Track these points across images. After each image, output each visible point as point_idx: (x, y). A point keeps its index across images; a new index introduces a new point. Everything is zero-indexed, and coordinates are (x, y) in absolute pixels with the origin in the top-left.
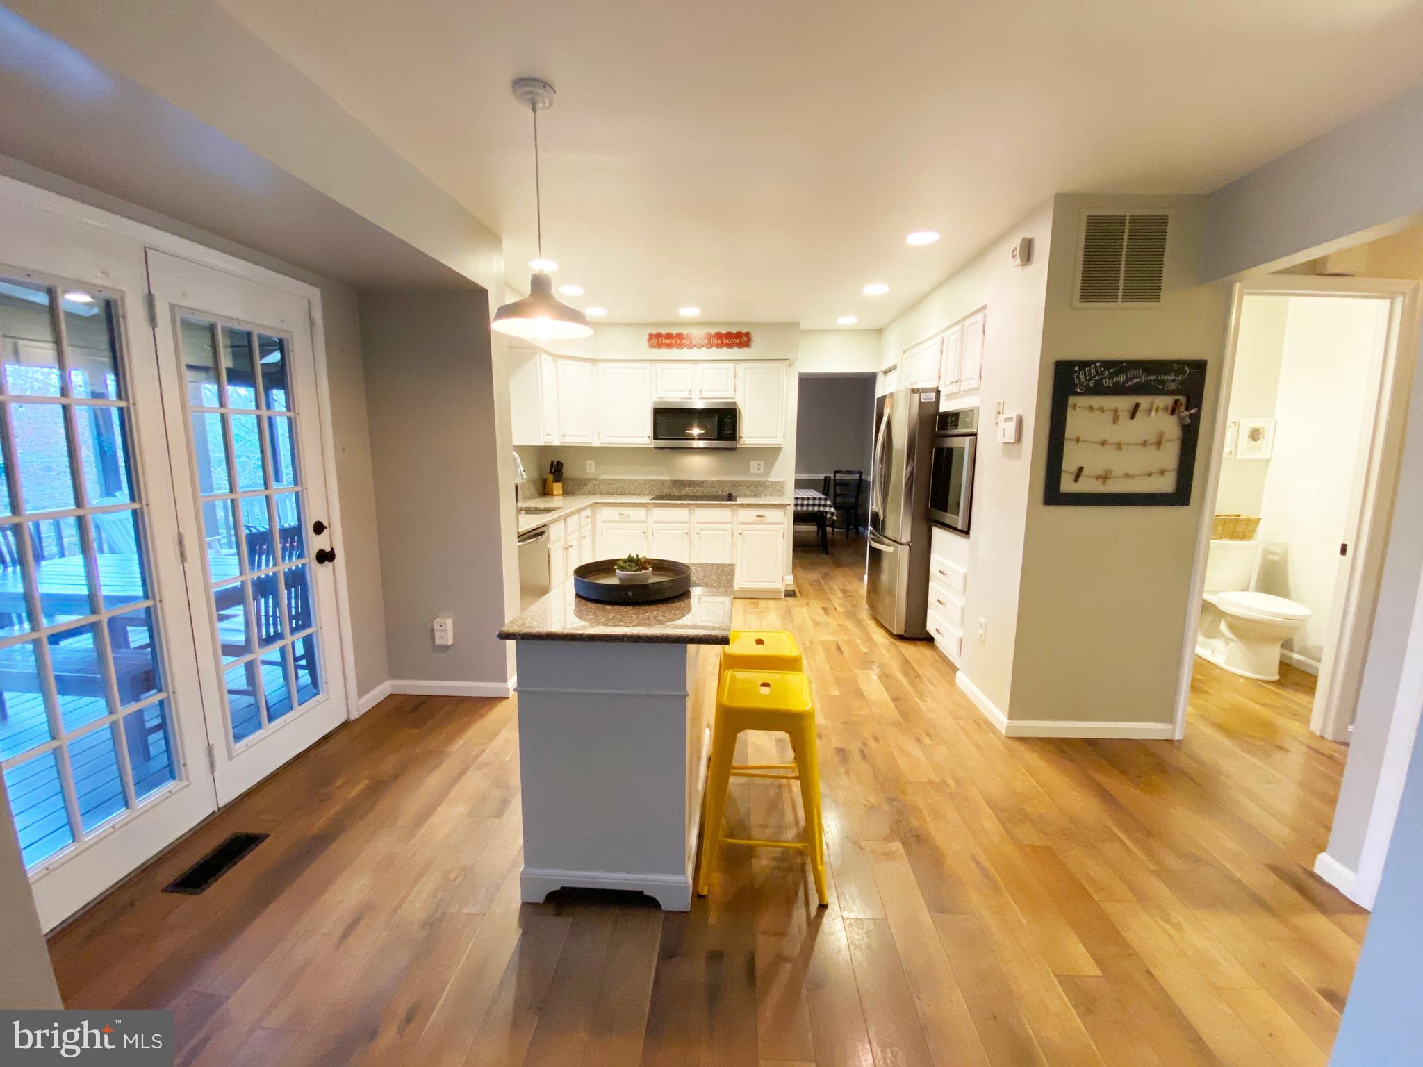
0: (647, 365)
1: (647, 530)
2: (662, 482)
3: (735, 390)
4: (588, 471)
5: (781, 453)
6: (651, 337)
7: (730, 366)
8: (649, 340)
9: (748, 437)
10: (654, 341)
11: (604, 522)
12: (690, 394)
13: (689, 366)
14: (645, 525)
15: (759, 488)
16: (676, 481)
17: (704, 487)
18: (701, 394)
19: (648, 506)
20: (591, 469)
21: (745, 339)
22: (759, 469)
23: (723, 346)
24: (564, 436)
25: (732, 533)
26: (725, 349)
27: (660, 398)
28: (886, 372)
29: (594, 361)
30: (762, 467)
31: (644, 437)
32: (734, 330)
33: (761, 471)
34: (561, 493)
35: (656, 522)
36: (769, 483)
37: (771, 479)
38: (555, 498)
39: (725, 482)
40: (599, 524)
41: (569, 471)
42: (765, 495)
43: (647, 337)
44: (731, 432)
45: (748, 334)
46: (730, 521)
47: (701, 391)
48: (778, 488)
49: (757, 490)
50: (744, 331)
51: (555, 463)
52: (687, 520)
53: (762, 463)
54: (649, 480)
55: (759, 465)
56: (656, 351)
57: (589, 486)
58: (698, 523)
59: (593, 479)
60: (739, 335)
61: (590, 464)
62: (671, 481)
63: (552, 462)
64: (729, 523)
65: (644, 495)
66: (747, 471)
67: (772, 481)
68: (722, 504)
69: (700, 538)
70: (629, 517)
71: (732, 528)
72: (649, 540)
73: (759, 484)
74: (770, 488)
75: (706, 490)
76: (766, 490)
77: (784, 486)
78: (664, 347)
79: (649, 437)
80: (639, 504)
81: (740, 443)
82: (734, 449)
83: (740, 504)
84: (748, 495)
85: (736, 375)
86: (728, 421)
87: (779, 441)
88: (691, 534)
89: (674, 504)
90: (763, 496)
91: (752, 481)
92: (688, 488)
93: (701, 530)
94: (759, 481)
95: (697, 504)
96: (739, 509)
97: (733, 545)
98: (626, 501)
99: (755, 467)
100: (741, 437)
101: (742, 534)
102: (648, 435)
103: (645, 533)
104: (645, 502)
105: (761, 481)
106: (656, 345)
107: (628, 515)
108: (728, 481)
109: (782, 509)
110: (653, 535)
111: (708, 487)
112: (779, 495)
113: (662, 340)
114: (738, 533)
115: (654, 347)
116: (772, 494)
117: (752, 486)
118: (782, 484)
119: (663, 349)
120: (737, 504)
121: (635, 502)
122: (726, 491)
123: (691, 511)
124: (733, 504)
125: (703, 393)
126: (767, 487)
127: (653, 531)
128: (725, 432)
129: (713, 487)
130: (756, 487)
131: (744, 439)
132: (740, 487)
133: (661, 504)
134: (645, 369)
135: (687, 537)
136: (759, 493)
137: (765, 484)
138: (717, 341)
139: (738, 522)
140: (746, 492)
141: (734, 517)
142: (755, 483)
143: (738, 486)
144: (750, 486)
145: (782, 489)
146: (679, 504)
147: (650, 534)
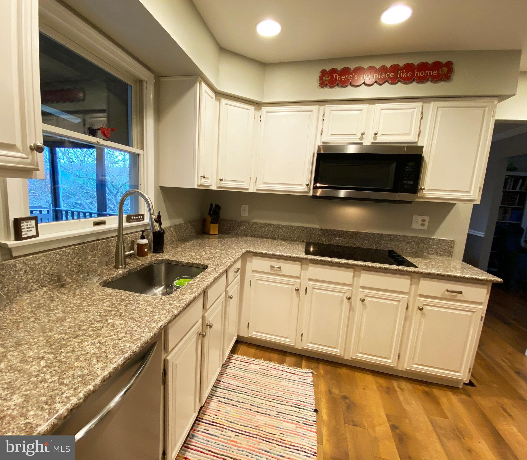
0: (315, 108)
1: (300, 286)
2: (312, 230)
3: (419, 135)
4: (242, 214)
5: (453, 210)
6: (323, 73)
7: (418, 105)
8: (321, 78)
9: (429, 190)
10: (326, 78)
11: (253, 271)
12: (361, 138)
13: (364, 107)
14: (298, 280)
15: (421, 246)
17: (356, 239)
18: (375, 138)
19: (304, 260)
20: (245, 212)
21: (445, 69)
22: (423, 225)
23: (414, 80)
24: (221, 180)
26: (413, 84)
27: (324, 143)
29: (258, 105)
30: (426, 223)
31: (301, 185)
32: (430, 60)
33: (425, 228)
34: (217, 233)
35: (310, 280)
36: (436, 241)
37: (437, 236)
38: (211, 236)
39: (381, 235)
40: (249, 274)
41: (225, 214)
42: (428, 253)
43: (318, 74)
44: (412, 182)
45: (449, 64)
46: (407, 291)
47: (376, 134)
48: (444, 248)
50: (444, 60)
51: (214, 207)
52: (350, 282)
53: (427, 218)
55: (424, 220)
56: (327, 90)
57: (242, 228)
58: (363, 288)
59: (246, 222)
60: (437, 65)
61: (245, 208)
62: (321, 229)
63: (212, 205)
64: (405, 293)
65: (292, 240)
66: (408, 226)
67: (439, 239)
68: (400, 270)
69: (365, 305)
70: (281, 270)
71: (408, 300)
72: (301, 298)
73: (422, 241)
74: (435, 247)
75: (358, 242)
76: (429, 248)
77: (453, 246)
78: (338, 85)
79: (308, 185)
80: (294, 257)
81: (418, 196)
82: (410, 202)
83: (426, 274)
84: (407, 251)
85: (422, 116)
86: (410, 170)
87: (473, 197)
88: (353, 299)
89: (336, 263)
90: (425, 254)
91: (413, 237)
92: (339, 238)
93: (366, 296)
94: (423, 238)
95: (365, 266)
96: (421, 278)
97: (406, 319)
98: (279, 252)
99: (420, 222)
100: (421, 189)
101: (421, 309)
102: (307, 183)
103: (297, 290)
104: (301, 256)
105: (425, 238)
106: (329, 83)
107: (280, 268)
108: (385, 235)
109: (486, 287)
110: (306, 293)
111: (360, 239)
112: (445, 255)
113: (336, 76)
114: (416, 308)
115: (326, 85)
116: (437, 254)
117: (413, 243)
118: (450, 244)
119: (336, 87)
120: (421, 273)
121: (290, 255)
122: (382, 245)
123: (355, 272)
124: (415, 272)
125: (378, 137)
126: (431, 245)
127: (306, 288)
128: (405, 182)
129: (366, 240)
130: (417, 243)
131: (424, 192)
132: (398, 243)
133: (320, 260)
134: (312, 111)
135: (349, 302)
136: (420, 251)
137: (430, 242)
138: (406, 74)
139: (418, 294)
140: (405, 248)
141: (413, 287)
142: (416, 239)
143: (396, 241)
144: (411, 242)
145: (450, 249)
146: (342, 264)
147: (302, 291)
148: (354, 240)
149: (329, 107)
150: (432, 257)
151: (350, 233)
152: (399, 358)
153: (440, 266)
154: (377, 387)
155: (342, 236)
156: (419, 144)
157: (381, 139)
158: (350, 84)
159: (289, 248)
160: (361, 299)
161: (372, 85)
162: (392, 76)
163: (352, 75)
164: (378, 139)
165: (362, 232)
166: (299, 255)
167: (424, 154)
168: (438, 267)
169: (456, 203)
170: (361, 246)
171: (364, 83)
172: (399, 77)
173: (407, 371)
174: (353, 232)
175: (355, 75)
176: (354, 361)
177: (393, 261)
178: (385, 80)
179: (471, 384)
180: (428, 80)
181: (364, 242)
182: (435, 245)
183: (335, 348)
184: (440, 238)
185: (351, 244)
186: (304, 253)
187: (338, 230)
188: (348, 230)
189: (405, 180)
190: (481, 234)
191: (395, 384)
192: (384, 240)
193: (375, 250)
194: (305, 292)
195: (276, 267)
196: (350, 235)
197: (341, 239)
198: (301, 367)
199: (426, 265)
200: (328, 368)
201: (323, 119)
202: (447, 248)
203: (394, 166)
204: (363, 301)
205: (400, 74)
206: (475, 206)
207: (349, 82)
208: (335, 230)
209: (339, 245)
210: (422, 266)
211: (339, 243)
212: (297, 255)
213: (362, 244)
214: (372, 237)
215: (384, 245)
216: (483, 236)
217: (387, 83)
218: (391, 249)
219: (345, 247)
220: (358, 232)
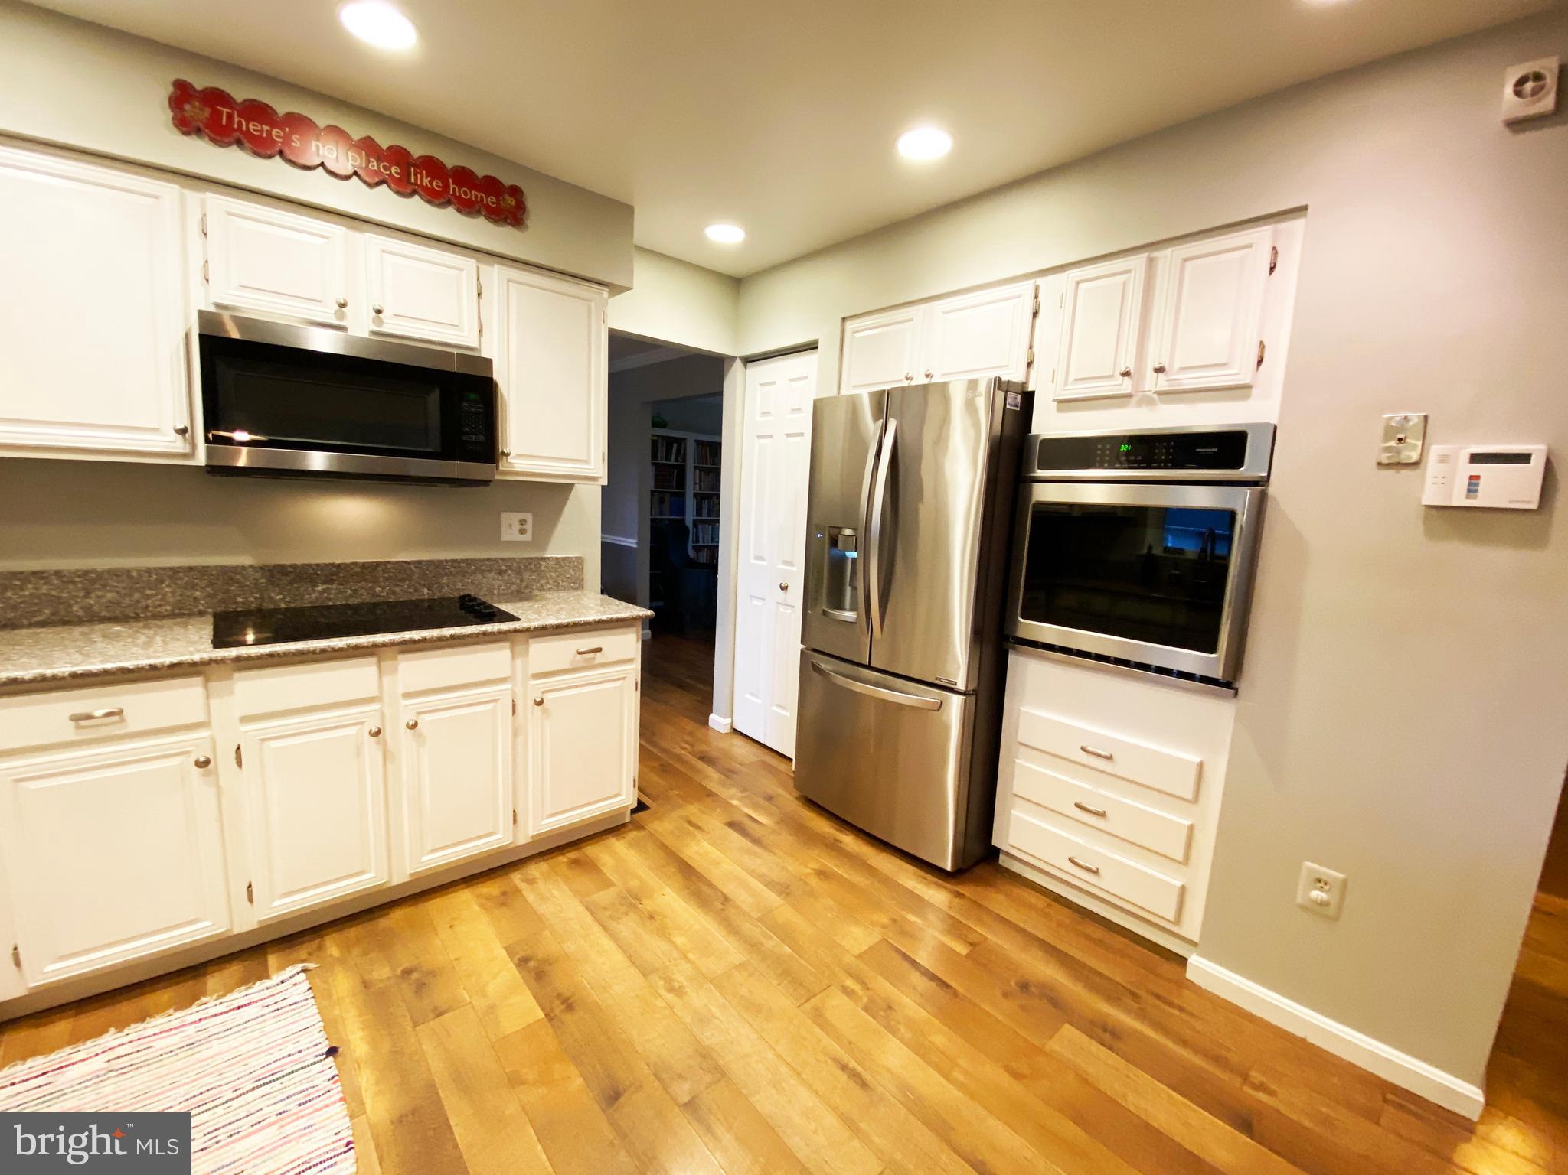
0: (169, 190)
1: (214, 750)
2: (229, 574)
3: (480, 331)
5: (571, 496)
6: (181, 90)
7: (468, 263)
8: (175, 103)
9: (519, 456)
10: (193, 110)
12: (342, 316)
13: (336, 231)
14: (203, 733)
15: (526, 576)
16: (282, 570)
17: (375, 581)
18: (380, 322)
19: (214, 667)
21: (511, 201)
22: (522, 531)
23: (449, 203)
25: (514, 706)
26: (450, 212)
27: (218, 305)
28: (748, 360)
30: (529, 526)
32: (478, 169)
33: (528, 537)
35: (245, 719)
36: (551, 563)
37: (553, 552)
39: (438, 564)
42: (541, 589)
43: (166, 90)
44: (481, 438)
45: (515, 191)
46: (507, 673)
47: (379, 312)
48: (568, 574)
49: (522, 580)
50: (505, 180)
52: (374, 692)
53: (529, 517)
54: (175, 571)
55: (523, 522)
56: (202, 145)
58: (407, 695)
60: (493, 185)
62: (262, 568)
64: (503, 680)
65: (155, 617)
66: (493, 537)
67: (557, 558)
68: (485, 634)
69: (420, 735)
70: (123, 720)
71: (514, 692)
72: (222, 783)
73: (526, 566)
74: (553, 574)
75: (383, 588)
76: (542, 578)
77: (582, 568)
78: (239, 143)
79: (183, 432)
80: (172, 666)
81: (501, 468)
82: (486, 483)
83: (536, 629)
84: (502, 592)
85: (481, 291)
86: (473, 410)
87: (594, 471)
88: (387, 733)
89: (323, 651)
90: (537, 592)
91: (508, 559)
92: (325, 586)
93: (419, 713)
94: (527, 559)
95: (404, 642)
96: (531, 640)
97: (515, 734)
98: (102, 662)
99: (517, 527)
100: (503, 453)
101: (540, 703)
102: (180, 426)
103: (204, 764)
104: (196, 657)
105: (531, 559)
106: (207, 126)
107: (120, 713)
108: (447, 561)
109: (634, 629)
110: (239, 763)
111: (387, 579)
112: (572, 588)
113: (230, 117)
114: (531, 703)
115: (198, 132)
116: (557, 587)
117: (510, 572)
118: (577, 564)
119: (235, 147)
120: (528, 630)
121: (152, 661)
122: (443, 587)
123: (383, 664)
124: (516, 631)
125: (384, 321)
126: (543, 571)
127: (239, 748)
128: (465, 437)
129: (403, 580)
130: (518, 572)
131: (510, 459)
132: (479, 576)
133: (271, 655)
134: (157, 197)
135: (378, 743)
136: (527, 587)
137: (541, 565)
138: (429, 181)
139: (530, 674)
140: (496, 586)
141: (519, 662)
142: (515, 564)
143: (474, 573)
144: (505, 571)
145: (577, 574)
146: (341, 650)
147: (224, 760)
148: (370, 585)
149: (217, 202)
150: (549, 596)
151: (357, 570)
152: (515, 821)
153: (562, 608)
154: (481, 906)
155: (334, 578)
156: (484, 355)
157: (392, 326)
158: (281, 153)
159: (145, 643)
160: (407, 725)
161: (347, 178)
162: (396, 172)
163: (283, 130)
164: (385, 325)
165: (389, 562)
166: (191, 653)
167: (496, 377)
168: (558, 612)
169: (573, 485)
170: (392, 599)
171: (322, 164)
172: (413, 180)
173: (537, 840)
174: (364, 564)
175: (292, 133)
176: (416, 879)
177: (471, 617)
178: (381, 178)
179: (641, 807)
180: (478, 213)
181: (397, 585)
182: (552, 572)
183: (362, 872)
184: (558, 556)
185: (365, 597)
186: (208, 645)
187: (318, 565)
188: (348, 561)
189: (467, 433)
190: (632, 543)
191: (516, 878)
192: (446, 575)
193: (429, 600)
194: (234, 761)
195: (99, 713)
196: (357, 574)
197: (334, 586)
198: (265, 975)
199: (538, 612)
200: (353, 932)
201: (205, 234)
202: (572, 573)
203: (435, 397)
204: (414, 726)
205: (415, 175)
206: (603, 487)
207: (277, 149)
208: (310, 565)
209: (331, 603)
210: (529, 615)
211: (330, 599)
212: (183, 655)
213: (394, 593)
214: (417, 570)
215: (448, 586)
216: (635, 546)
217: (385, 186)
218: (466, 593)
219: (347, 606)
220: (378, 564)
